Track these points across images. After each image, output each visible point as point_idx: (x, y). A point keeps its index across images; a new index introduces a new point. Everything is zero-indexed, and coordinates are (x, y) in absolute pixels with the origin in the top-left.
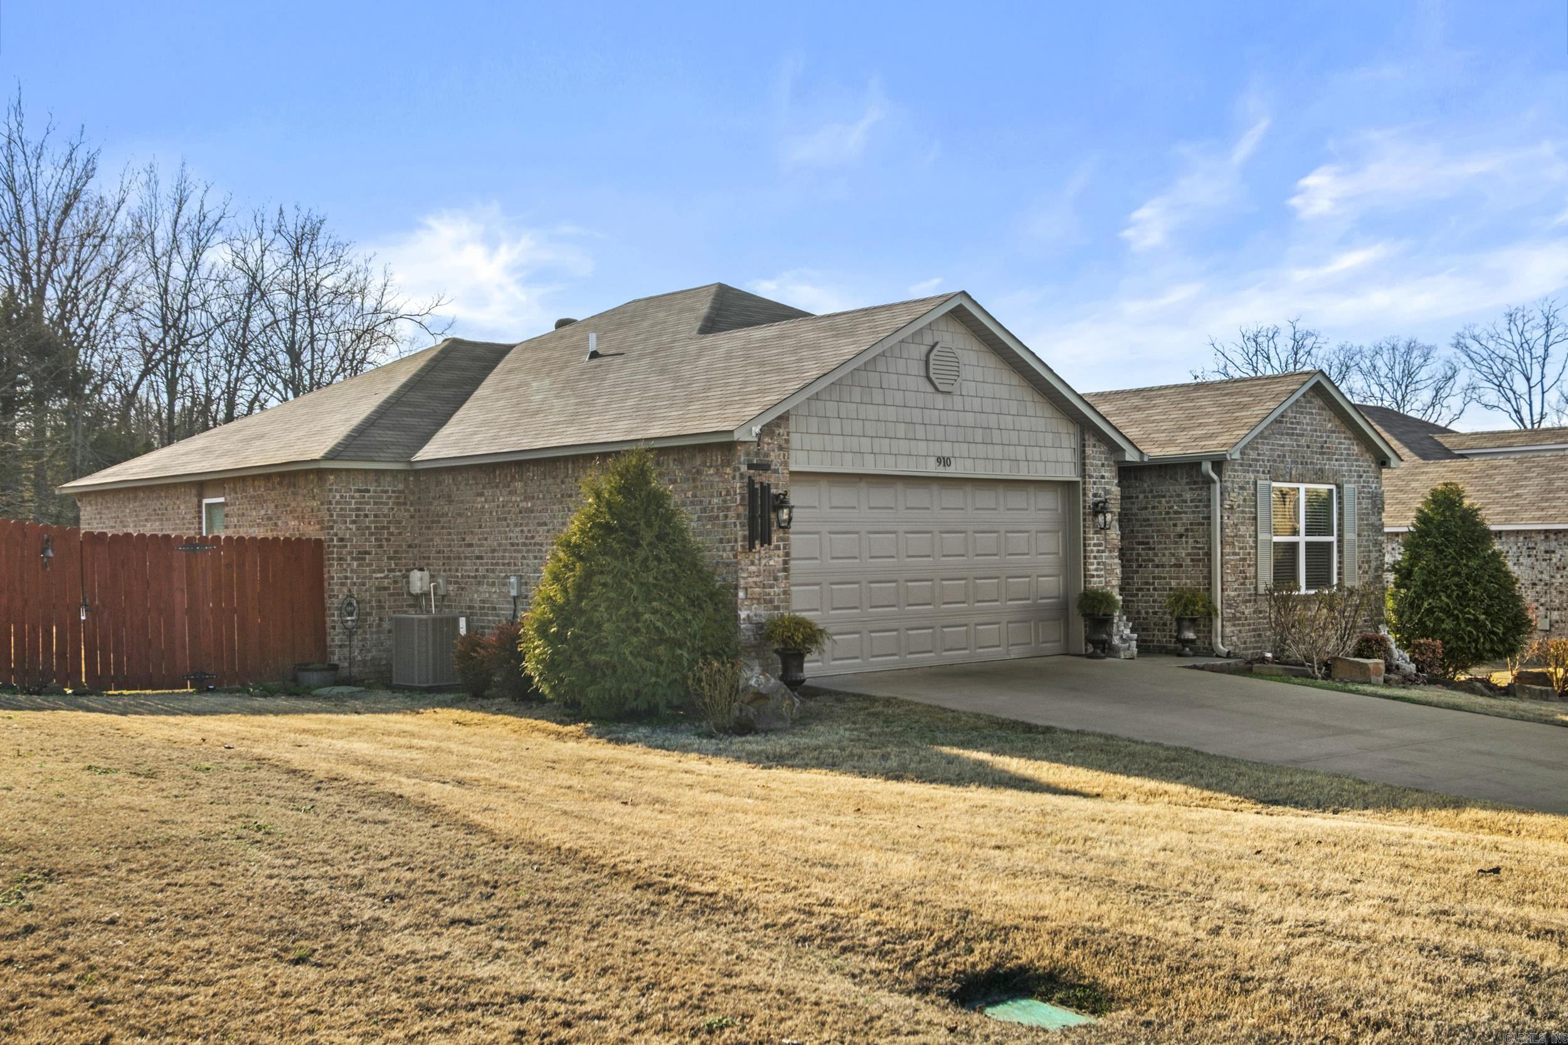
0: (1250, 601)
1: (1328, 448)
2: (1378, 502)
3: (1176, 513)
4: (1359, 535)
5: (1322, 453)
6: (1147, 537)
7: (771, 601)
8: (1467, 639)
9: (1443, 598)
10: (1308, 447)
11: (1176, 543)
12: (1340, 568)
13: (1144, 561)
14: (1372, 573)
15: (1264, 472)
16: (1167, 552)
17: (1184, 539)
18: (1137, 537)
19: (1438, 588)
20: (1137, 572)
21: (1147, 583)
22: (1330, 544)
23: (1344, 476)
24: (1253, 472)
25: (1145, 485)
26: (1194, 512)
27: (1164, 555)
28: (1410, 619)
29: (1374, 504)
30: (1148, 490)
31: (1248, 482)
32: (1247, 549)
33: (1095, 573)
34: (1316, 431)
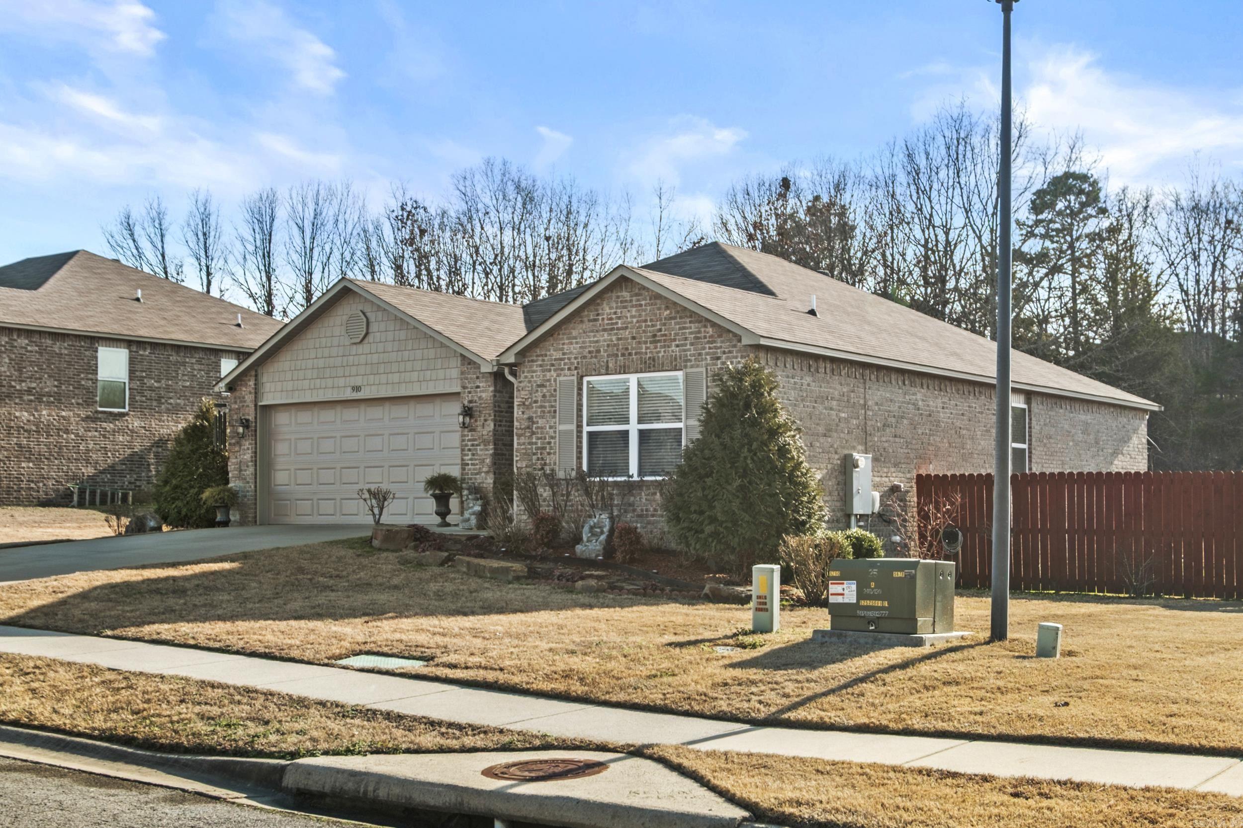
5: (654, 342)
7: (245, 479)
10: (634, 338)
15: (569, 369)
22: (679, 431)
31: (549, 380)
32: (545, 438)
33: (470, 462)
34: (646, 321)
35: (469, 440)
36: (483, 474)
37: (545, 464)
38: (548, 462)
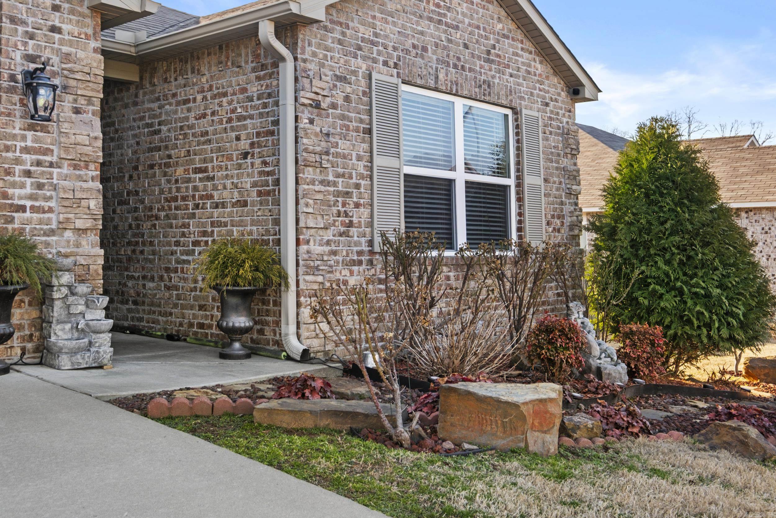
0: (360, 263)
1: (498, 56)
2: (571, 141)
3: (241, 118)
4: (546, 180)
5: (488, 61)
6: (205, 161)
8: (696, 322)
9: (661, 264)
10: (466, 46)
11: (239, 166)
12: (520, 222)
13: (201, 197)
14: (565, 231)
15: (385, 63)
16: (228, 183)
17: (249, 160)
18: (192, 162)
19: (652, 251)
20: (193, 216)
21: (204, 233)
22: (505, 188)
23: (521, 98)
24: (364, 58)
25: (204, 80)
26: (261, 115)
27: (225, 188)
28: (616, 295)
29: (567, 145)
30: (206, 86)
31: (354, 73)
32: (351, 177)
33: (28, 204)
34: (478, 27)
35: (26, 150)
36: (68, 234)
37: (351, 224)
38: (355, 220)
